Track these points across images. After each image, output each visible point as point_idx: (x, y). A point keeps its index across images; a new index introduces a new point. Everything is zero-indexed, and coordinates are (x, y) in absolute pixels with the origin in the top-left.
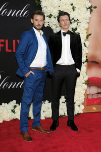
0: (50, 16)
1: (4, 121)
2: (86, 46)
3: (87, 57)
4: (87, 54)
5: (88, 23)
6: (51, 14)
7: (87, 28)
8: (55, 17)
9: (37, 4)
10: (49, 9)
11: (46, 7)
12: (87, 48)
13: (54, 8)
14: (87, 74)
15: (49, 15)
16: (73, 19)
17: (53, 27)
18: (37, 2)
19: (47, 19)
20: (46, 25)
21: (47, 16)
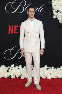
0: (58, 12)
1: (25, 78)
6: (58, 10)
8: (61, 12)
9: (50, 4)
10: (57, 7)
11: (55, 6)
13: (61, 6)
15: (57, 11)
17: (59, 19)
18: (49, 2)
19: (55, 14)
20: (54, 18)
21: (56, 12)
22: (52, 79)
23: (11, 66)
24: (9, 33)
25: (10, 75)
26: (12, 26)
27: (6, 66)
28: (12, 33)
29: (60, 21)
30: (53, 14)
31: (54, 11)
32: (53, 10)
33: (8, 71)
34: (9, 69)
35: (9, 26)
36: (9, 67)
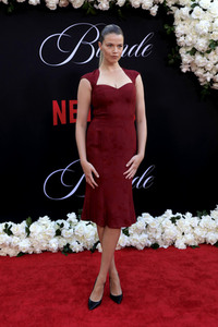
6: (194, 49)
9: (168, 32)
10: (190, 39)
11: (185, 35)
13: (201, 36)
18: (166, 27)
19: (186, 58)
20: (184, 70)
22: (188, 246)
23: (66, 218)
24: (55, 123)
25: (68, 245)
26: (64, 103)
27: (53, 218)
28: (64, 121)
31: (182, 52)
32: (179, 47)
33: (58, 233)
34: (62, 225)
35: (55, 103)
36: (60, 222)
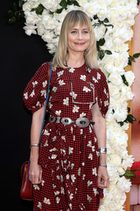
0: (40, 10)
2: (127, 84)
3: (129, 109)
4: (129, 102)
5: (132, 27)
7: (129, 38)
8: (51, 13)
12: (129, 88)
14: (129, 154)
15: (36, 6)
16: (96, 17)
17: (47, 37)
21: (33, 10)
29: (50, 46)
30: (22, 20)
